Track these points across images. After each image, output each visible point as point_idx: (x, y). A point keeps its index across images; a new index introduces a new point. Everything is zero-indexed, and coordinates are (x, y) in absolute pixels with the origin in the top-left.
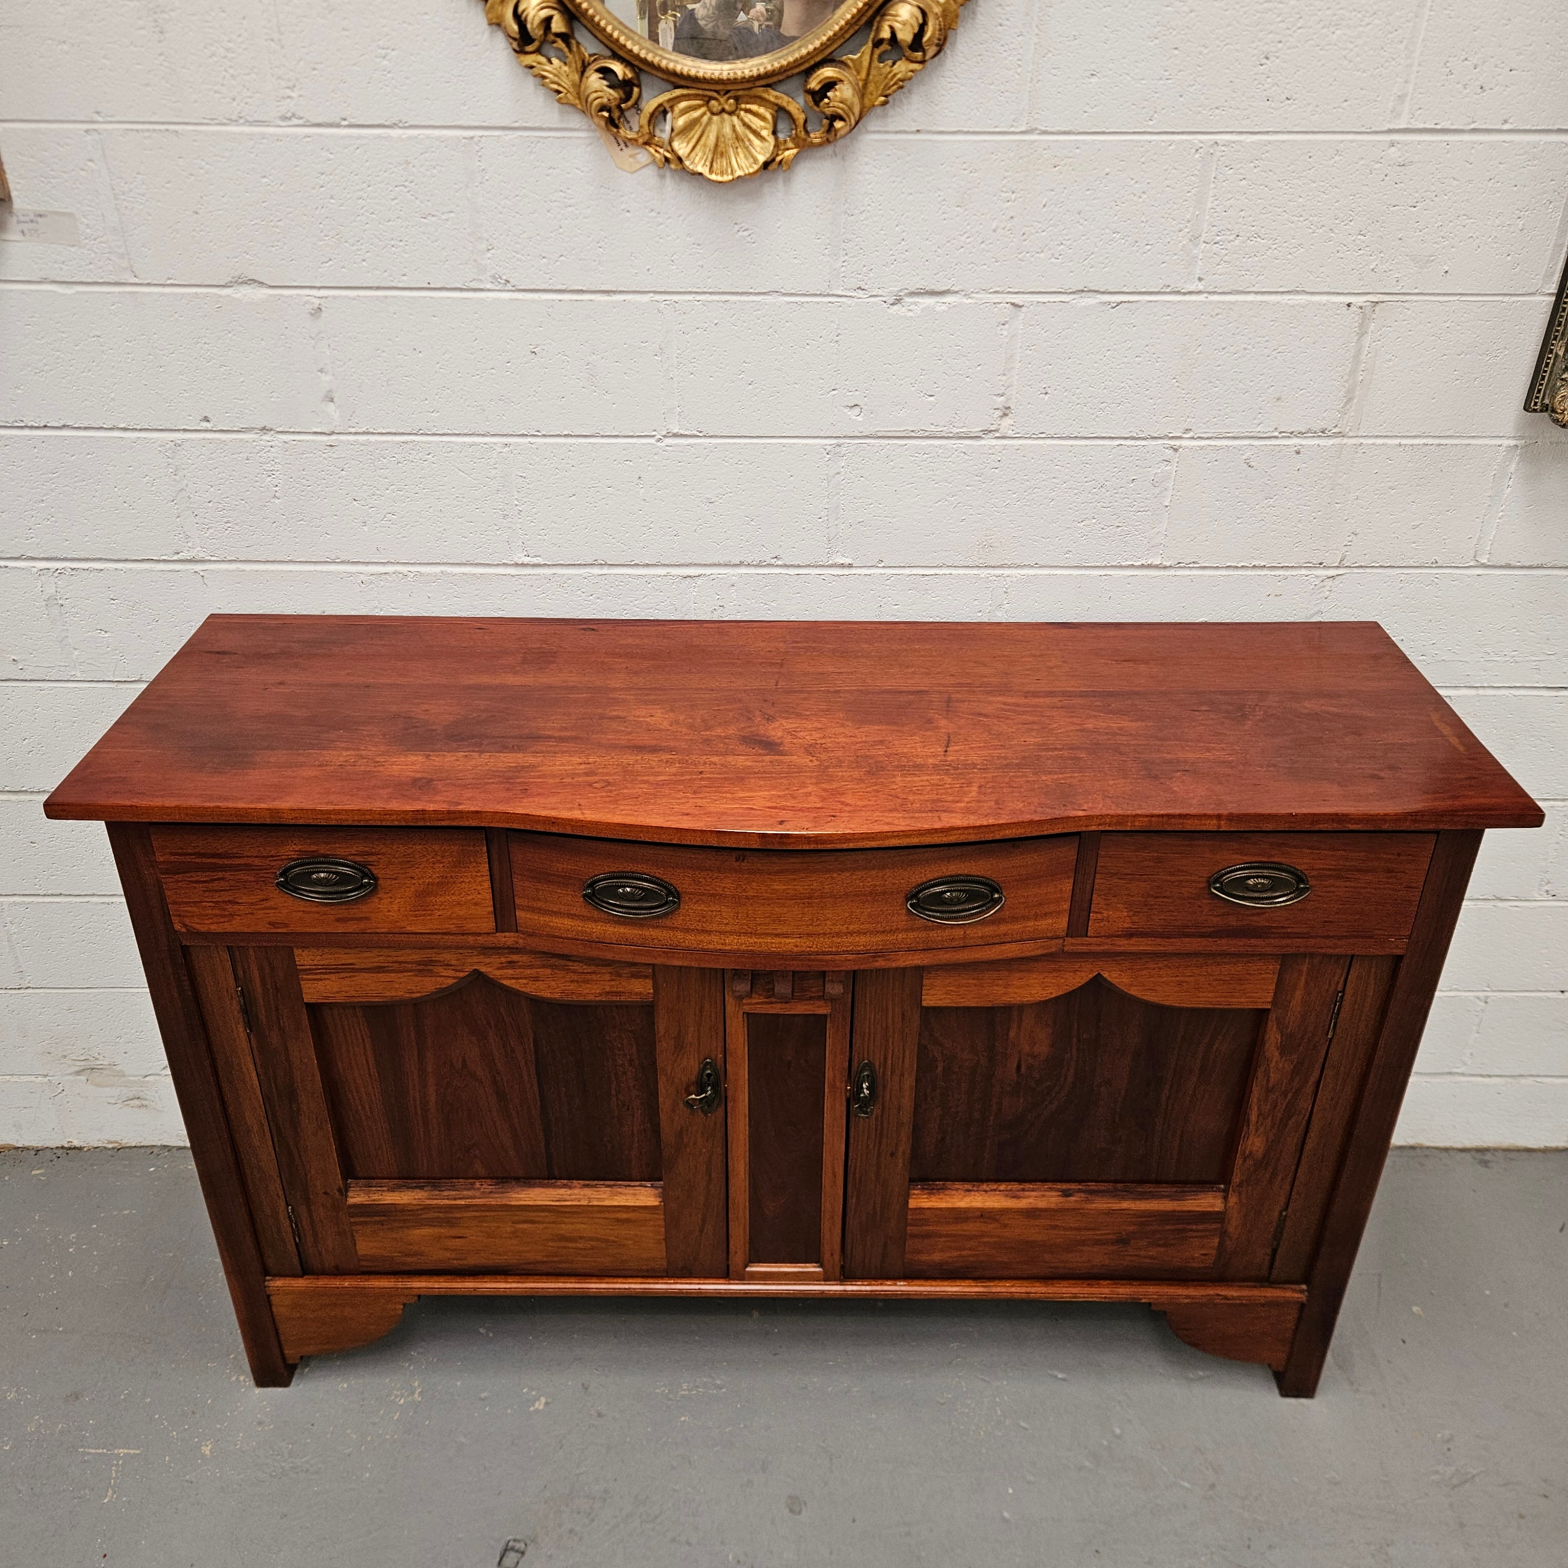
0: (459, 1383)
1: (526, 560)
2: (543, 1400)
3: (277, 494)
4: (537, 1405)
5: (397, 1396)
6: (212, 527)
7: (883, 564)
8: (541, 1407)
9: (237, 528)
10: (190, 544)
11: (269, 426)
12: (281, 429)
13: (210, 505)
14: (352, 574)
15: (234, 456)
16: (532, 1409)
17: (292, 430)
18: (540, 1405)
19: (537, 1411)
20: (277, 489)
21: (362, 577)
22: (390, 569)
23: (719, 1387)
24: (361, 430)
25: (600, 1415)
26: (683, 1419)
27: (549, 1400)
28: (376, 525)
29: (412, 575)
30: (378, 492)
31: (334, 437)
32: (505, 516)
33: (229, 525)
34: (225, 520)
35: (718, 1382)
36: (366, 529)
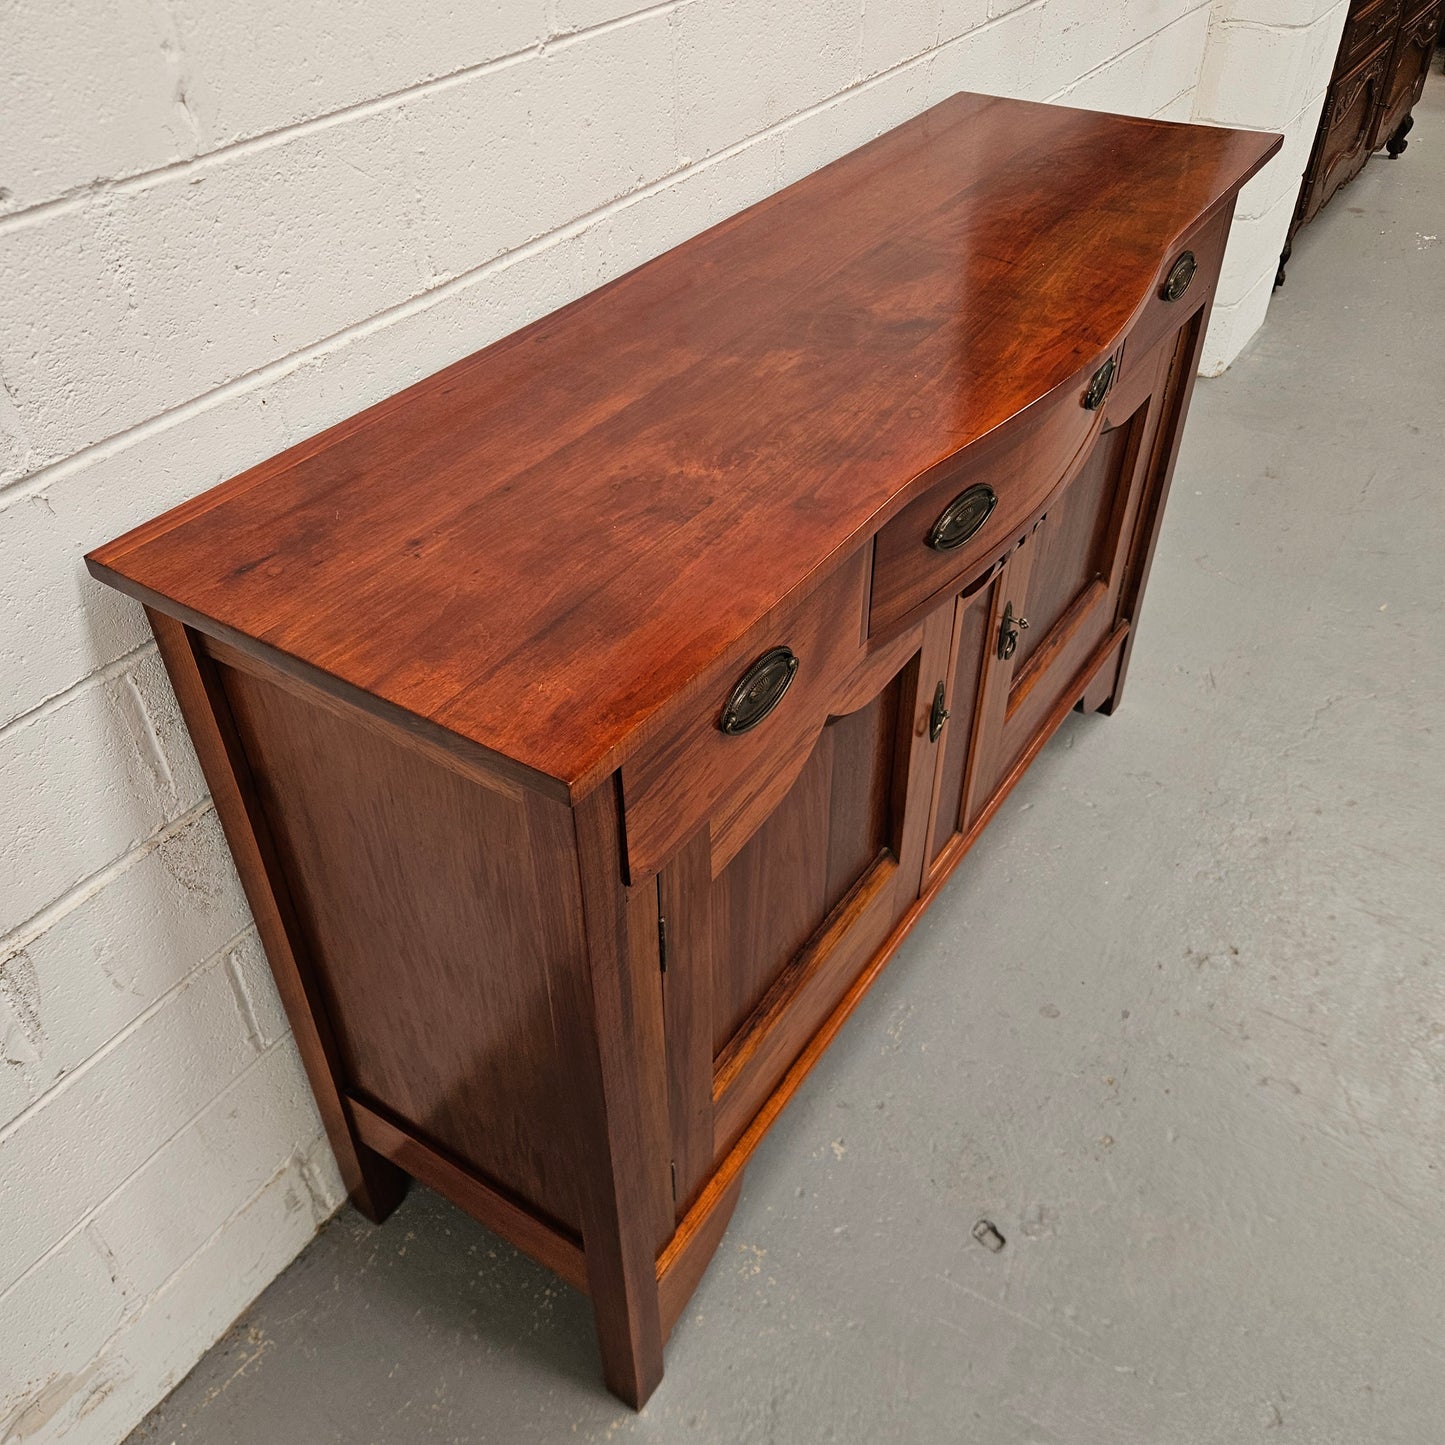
0: (769, 1208)
1: (437, 281)
2: (835, 1145)
3: (133, 301)
4: (836, 1151)
5: (748, 1272)
6: (43, 404)
7: (709, 154)
8: (842, 1150)
9: (83, 386)
10: (15, 451)
11: (104, 175)
12: (121, 176)
13: (35, 361)
14: (248, 396)
15: (59, 252)
16: (839, 1158)
17: (138, 172)
18: (839, 1150)
19: (844, 1155)
20: (130, 290)
21: (262, 394)
22: (292, 365)
23: (908, 1008)
24: (231, 141)
25: (881, 1107)
26: (923, 1048)
27: (839, 1139)
28: (269, 300)
29: (318, 363)
30: (265, 242)
31: (197, 166)
32: (409, 223)
33: (70, 387)
34: (63, 380)
35: (901, 1007)
36: (256, 311)
